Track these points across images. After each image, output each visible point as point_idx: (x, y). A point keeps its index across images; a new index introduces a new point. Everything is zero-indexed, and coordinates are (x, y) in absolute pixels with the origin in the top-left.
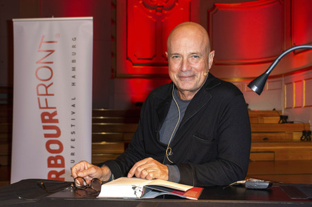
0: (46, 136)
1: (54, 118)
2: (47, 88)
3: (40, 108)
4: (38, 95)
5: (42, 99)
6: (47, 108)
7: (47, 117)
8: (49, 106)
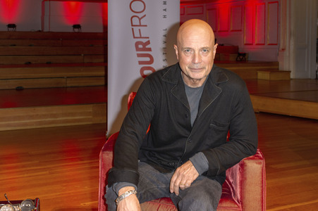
0: (141, 63)
1: (147, 47)
2: (140, 19)
3: (134, 37)
4: (132, 25)
5: (136, 29)
6: (141, 37)
7: (140, 46)
8: (142, 36)
